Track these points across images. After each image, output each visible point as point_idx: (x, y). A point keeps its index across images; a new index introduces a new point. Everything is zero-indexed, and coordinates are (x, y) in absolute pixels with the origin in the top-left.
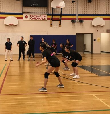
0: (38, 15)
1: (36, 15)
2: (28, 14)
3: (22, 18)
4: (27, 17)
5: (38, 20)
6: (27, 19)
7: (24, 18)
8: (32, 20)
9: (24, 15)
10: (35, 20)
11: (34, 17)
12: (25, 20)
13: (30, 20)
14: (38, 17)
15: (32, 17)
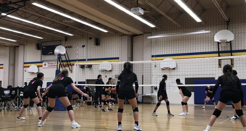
0: (54, 62)
1: (52, 62)
2: (46, 62)
3: (42, 66)
4: (45, 65)
5: (53, 67)
6: (45, 67)
7: (44, 66)
8: (49, 67)
9: (44, 63)
10: (51, 67)
11: (50, 65)
12: (44, 67)
13: (48, 67)
14: (54, 64)
15: (49, 65)
